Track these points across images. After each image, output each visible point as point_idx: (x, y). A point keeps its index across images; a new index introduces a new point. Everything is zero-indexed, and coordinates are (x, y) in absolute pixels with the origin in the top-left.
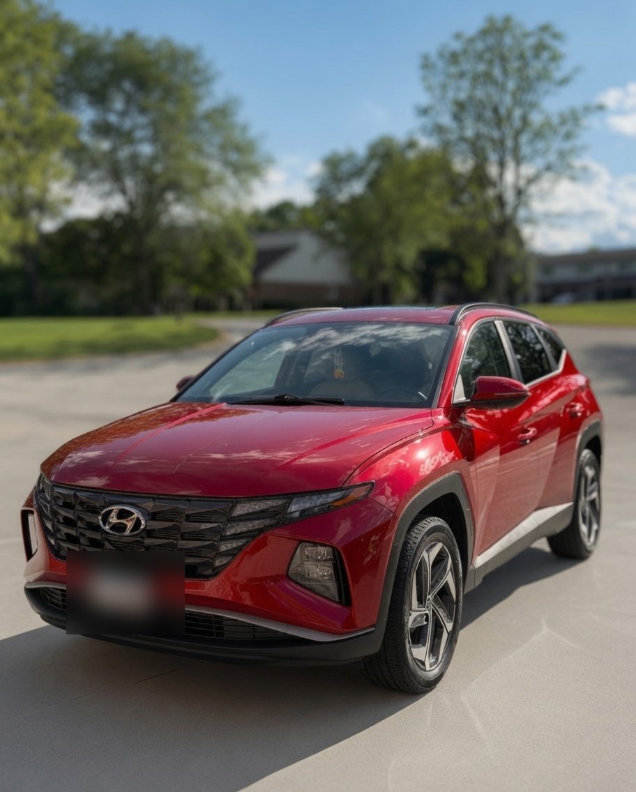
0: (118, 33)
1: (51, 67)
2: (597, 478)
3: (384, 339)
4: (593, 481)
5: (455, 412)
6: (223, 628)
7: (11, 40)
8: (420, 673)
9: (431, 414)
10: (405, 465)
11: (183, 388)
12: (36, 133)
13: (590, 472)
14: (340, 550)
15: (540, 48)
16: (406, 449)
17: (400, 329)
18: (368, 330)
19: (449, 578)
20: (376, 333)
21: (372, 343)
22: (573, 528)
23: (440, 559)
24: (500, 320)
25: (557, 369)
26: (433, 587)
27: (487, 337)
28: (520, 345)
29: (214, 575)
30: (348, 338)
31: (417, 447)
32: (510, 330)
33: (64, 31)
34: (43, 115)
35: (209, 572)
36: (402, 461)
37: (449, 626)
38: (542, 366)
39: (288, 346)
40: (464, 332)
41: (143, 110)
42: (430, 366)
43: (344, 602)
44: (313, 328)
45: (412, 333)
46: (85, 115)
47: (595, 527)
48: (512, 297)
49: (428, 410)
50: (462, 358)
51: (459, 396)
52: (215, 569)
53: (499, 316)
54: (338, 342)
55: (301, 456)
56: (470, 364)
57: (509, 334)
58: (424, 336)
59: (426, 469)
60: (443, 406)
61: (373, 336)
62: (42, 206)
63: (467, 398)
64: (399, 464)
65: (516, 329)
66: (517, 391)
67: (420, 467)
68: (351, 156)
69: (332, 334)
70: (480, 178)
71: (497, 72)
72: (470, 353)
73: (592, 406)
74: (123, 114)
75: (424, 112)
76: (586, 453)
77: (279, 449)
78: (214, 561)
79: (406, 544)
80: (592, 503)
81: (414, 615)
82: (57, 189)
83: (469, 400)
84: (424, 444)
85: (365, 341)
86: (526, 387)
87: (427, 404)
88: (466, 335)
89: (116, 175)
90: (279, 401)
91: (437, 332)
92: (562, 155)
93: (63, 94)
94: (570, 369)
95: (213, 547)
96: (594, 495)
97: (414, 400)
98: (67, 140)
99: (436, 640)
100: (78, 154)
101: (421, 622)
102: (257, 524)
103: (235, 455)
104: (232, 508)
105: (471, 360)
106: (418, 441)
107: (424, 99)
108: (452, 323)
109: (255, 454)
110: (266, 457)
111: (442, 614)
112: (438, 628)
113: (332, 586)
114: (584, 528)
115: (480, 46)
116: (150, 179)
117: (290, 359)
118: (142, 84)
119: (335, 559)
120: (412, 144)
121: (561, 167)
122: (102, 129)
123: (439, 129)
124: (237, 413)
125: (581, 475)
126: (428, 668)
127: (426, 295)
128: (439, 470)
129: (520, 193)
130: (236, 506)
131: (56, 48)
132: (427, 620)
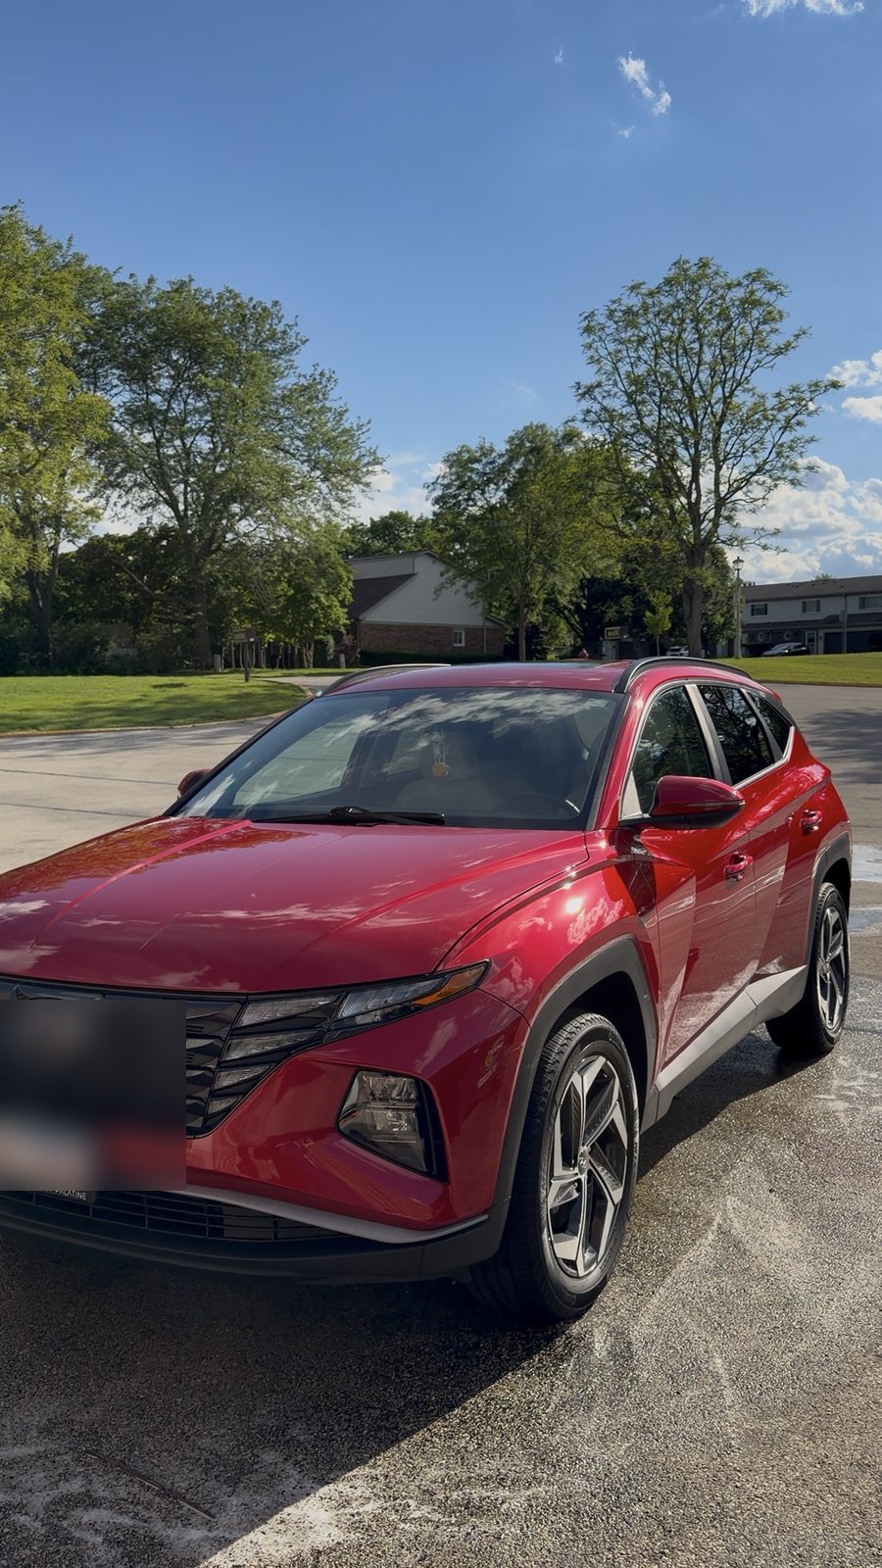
0: (163, 285)
1: (70, 329)
2: (841, 926)
3: (515, 713)
4: (836, 930)
5: (624, 834)
6: (222, 1219)
7: (15, 294)
8: (570, 1283)
9: (585, 840)
10: (544, 927)
11: (188, 792)
12: (49, 420)
13: (832, 916)
14: (427, 1082)
15: (750, 303)
16: (545, 900)
17: (538, 697)
18: (490, 699)
19: (616, 1115)
20: (507, 703)
21: (496, 718)
22: (808, 1003)
23: (601, 1083)
24: (693, 683)
25: (780, 758)
26: (588, 1131)
27: (675, 708)
28: (724, 720)
29: (206, 1129)
30: (459, 711)
31: (564, 895)
32: (707, 696)
33: (89, 282)
34: (59, 395)
35: (198, 1123)
36: (541, 921)
37: (617, 1195)
38: (758, 752)
39: (365, 723)
40: (639, 703)
41: (199, 391)
42: (586, 754)
43: (435, 1173)
44: (401, 696)
45: (559, 705)
46: (119, 396)
47: (840, 999)
48: (709, 646)
49: (581, 834)
50: (635, 743)
51: (631, 807)
52: (207, 1117)
53: (691, 678)
54: (441, 718)
55: (374, 913)
56: (646, 752)
57: (706, 701)
58: (577, 709)
59: (577, 935)
60: (605, 825)
61: (496, 709)
62: (57, 521)
63: (644, 811)
64: (535, 926)
65: (716, 695)
66: (723, 800)
67: (569, 927)
68: (486, 452)
69: (435, 704)
70: (666, 482)
71: (689, 336)
72: (647, 734)
73: (836, 814)
74: (172, 394)
75: (588, 392)
76: (827, 889)
77: (339, 899)
78: (207, 1104)
79: (543, 1061)
80: (836, 963)
81: (558, 1185)
82: (78, 497)
83: (647, 816)
84: (575, 890)
85: (484, 717)
86: (735, 790)
87: (579, 823)
88: (642, 707)
89: (161, 478)
90: (339, 818)
91: (600, 703)
92: (779, 450)
93: (87, 366)
94: (802, 756)
95: (207, 1081)
96: (839, 950)
97: (562, 815)
98: (91, 430)
99: (595, 1219)
100: (107, 449)
101: (569, 1195)
102: (285, 1039)
103: (265, 914)
104: (240, 1013)
105: (648, 745)
106: (567, 886)
107: (589, 376)
108: (620, 688)
109: (299, 912)
110: (314, 916)
111: (603, 1173)
112: (598, 1198)
113: (415, 1142)
114: (823, 1004)
115: (666, 301)
116: (209, 485)
117: (365, 742)
118: (198, 355)
119: (419, 1098)
120: (570, 437)
121: (779, 467)
122: (143, 416)
123: (609, 415)
124: (271, 836)
125: (820, 920)
126: (581, 1272)
127: (589, 645)
128: (598, 936)
129: (720, 502)
130: (246, 1007)
131: (78, 305)
132: (579, 1189)
